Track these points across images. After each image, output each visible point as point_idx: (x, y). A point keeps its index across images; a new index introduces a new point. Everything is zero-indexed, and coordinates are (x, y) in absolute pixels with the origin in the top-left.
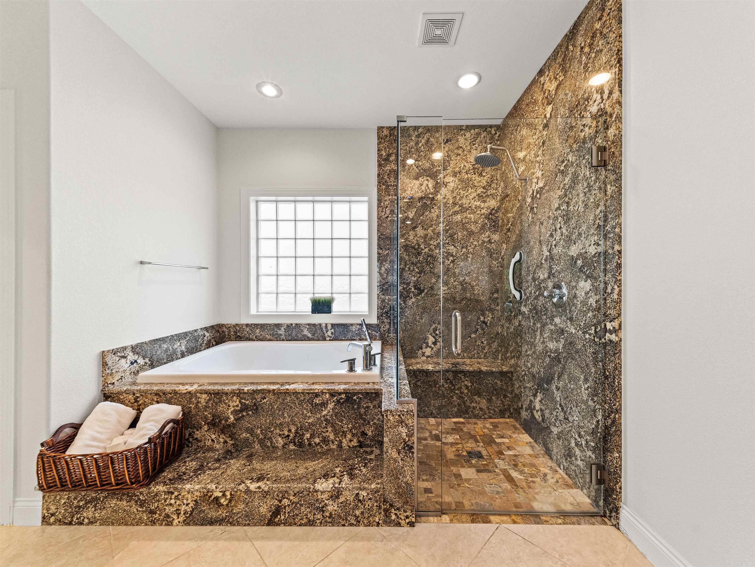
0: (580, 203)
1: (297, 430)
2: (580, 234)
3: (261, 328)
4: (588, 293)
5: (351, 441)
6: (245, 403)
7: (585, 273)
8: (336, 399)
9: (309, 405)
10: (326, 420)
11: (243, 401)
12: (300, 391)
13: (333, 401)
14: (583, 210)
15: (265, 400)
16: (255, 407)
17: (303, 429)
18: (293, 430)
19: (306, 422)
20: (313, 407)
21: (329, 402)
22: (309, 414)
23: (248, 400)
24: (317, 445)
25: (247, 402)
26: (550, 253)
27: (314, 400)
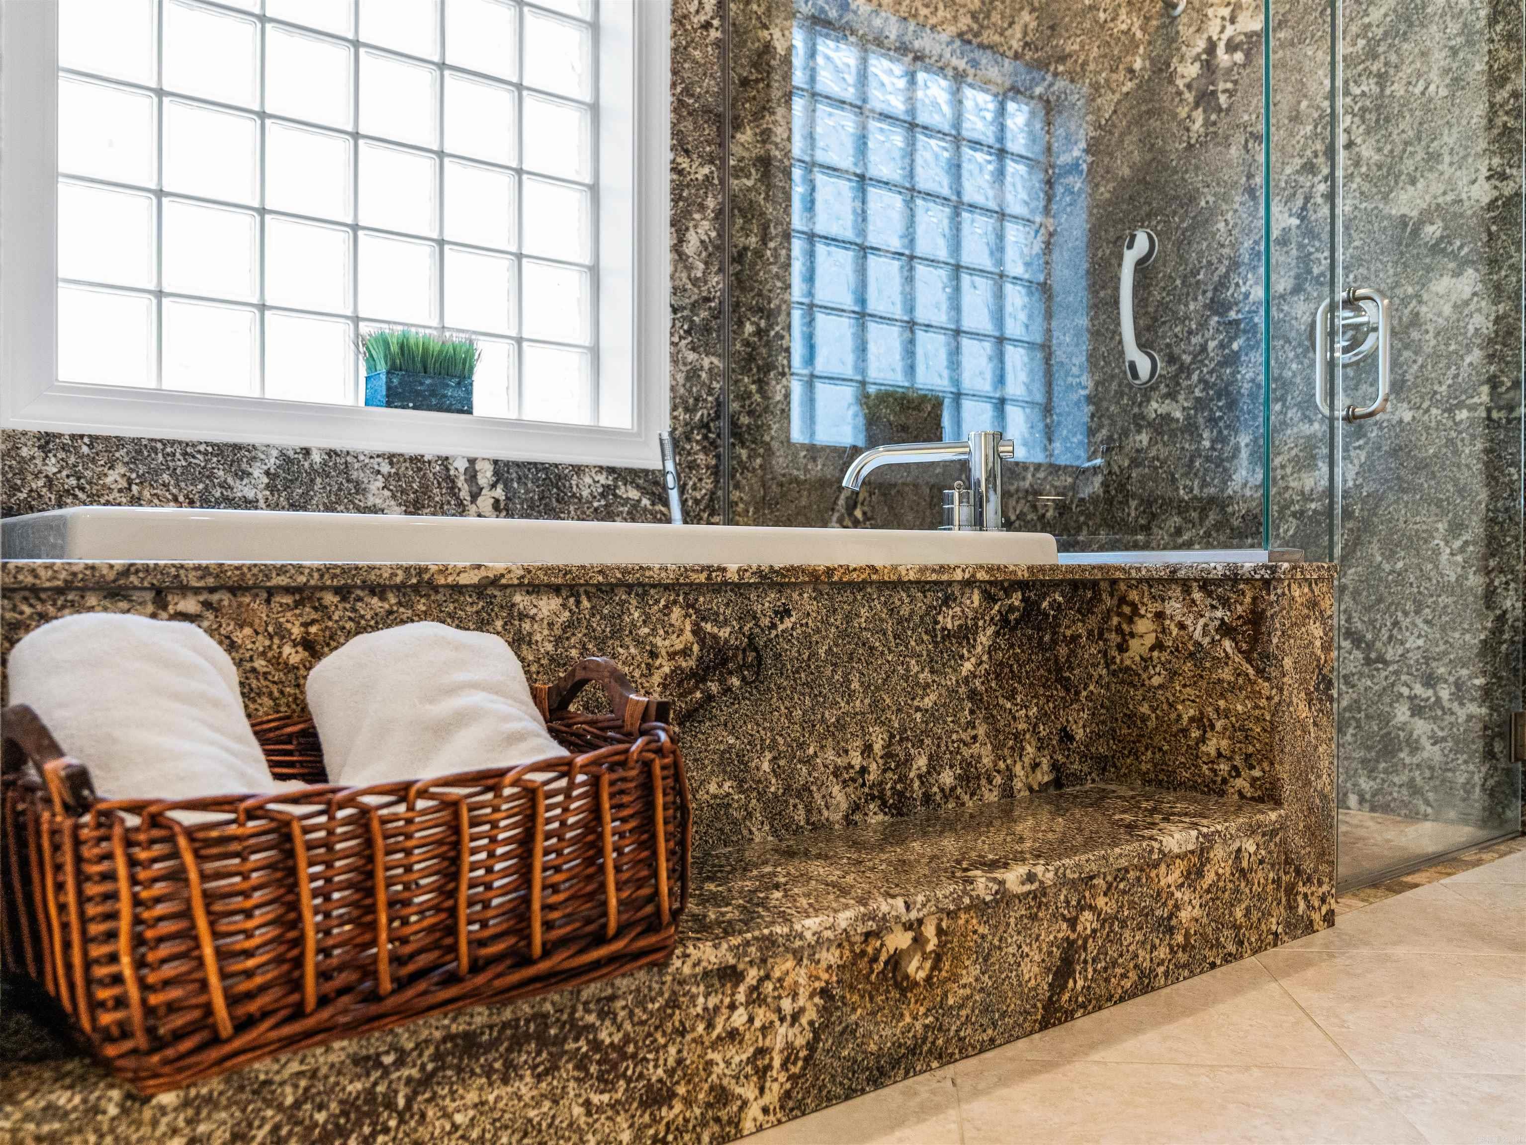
0: (1434, 75)
1: (890, 744)
2: (1433, 158)
3: (134, 460)
4: (1467, 303)
5: (1035, 766)
6: (715, 637)
7: (1454, 256)
8: (999, 611)
9: (925, 637)
10: (973, 695)
11: (708, 627)
12: (912, 576)
13: (992, 619)
14: (1443, 92)
15: (788, 623)
16: (751, 656)
17: (907, 739)
18: (877, 747)
19: (918, 709)
20: (936, 644)
21: (981, 623)
22: (925, 676)
23: (726, 622)
24: (948, 794)
25: (724, 633)
26: (1302, 219)
27: (940, 618)
